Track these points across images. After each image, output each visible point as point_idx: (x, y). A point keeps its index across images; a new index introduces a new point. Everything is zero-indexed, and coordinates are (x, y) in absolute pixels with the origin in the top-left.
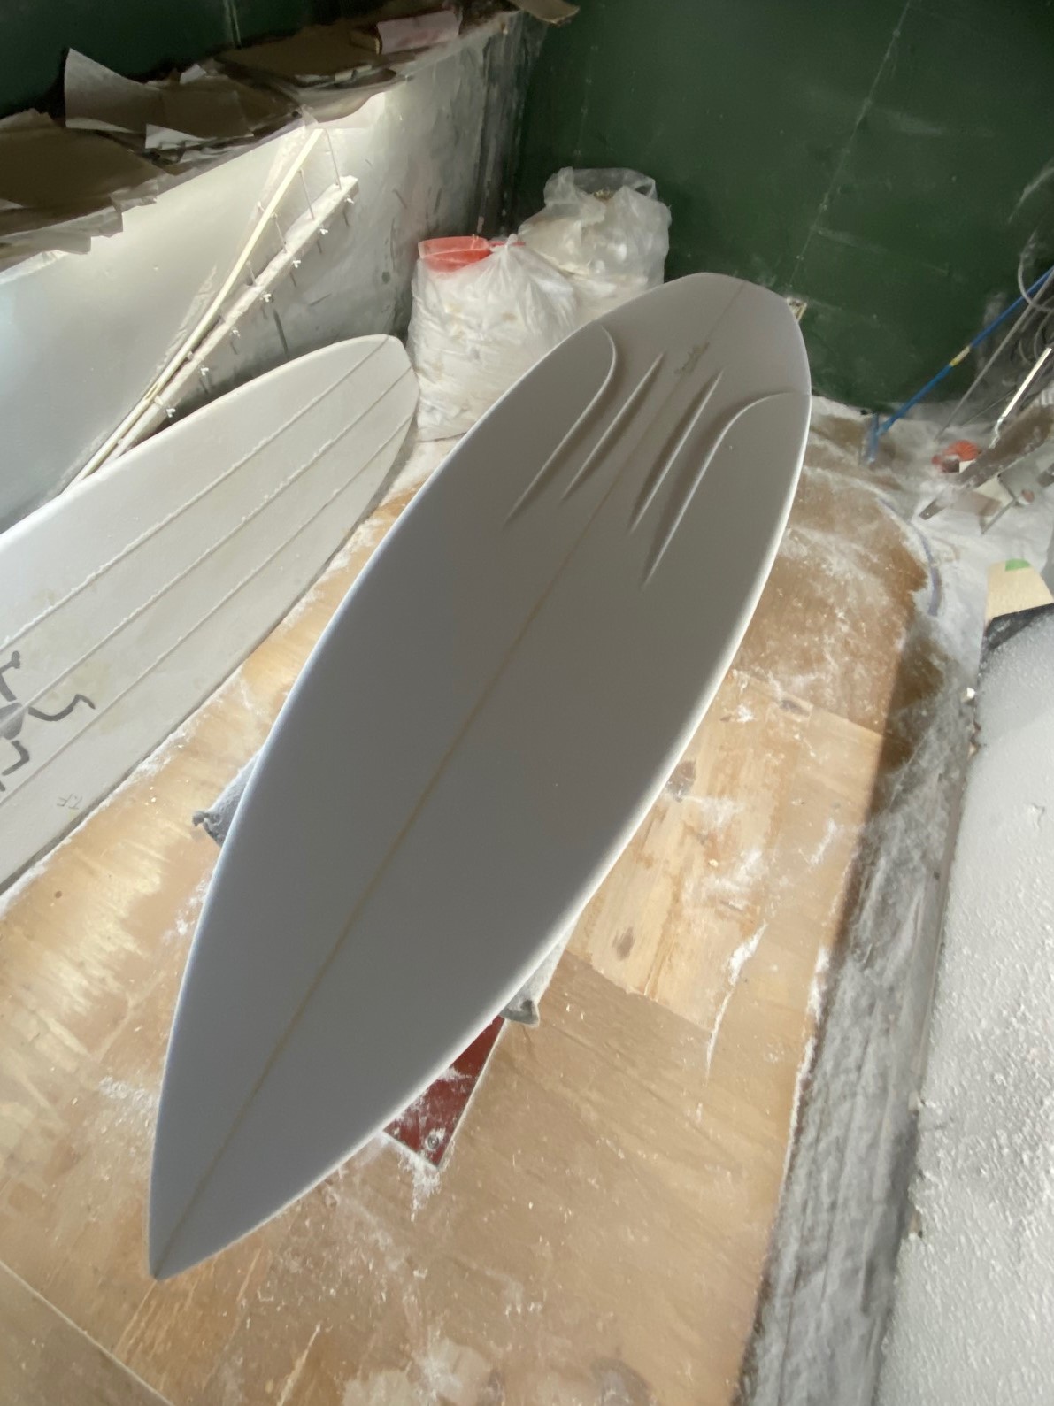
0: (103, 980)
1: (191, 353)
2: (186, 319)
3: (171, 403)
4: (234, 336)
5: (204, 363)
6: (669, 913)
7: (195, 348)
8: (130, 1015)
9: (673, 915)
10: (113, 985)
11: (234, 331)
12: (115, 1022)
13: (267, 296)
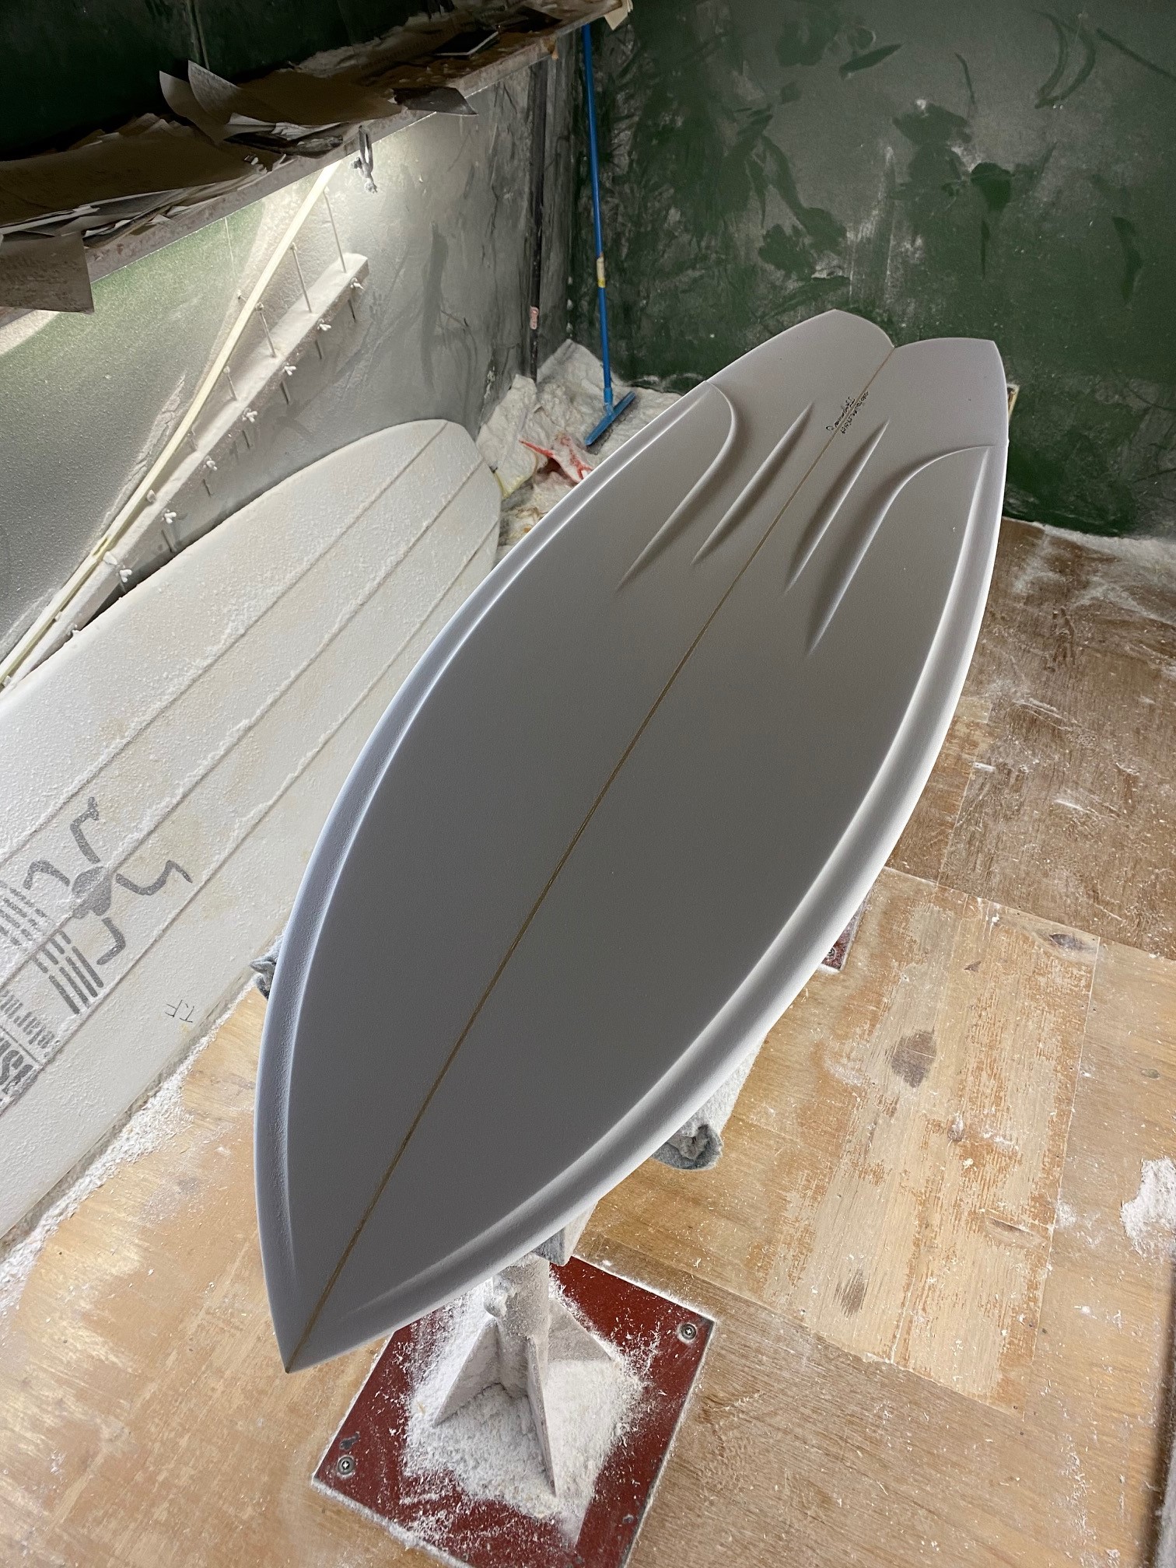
0: (60, 1403)
1: (151, 492)
2: (146, 448)
3: (125, 562)
4: (209, 470)
5: (170, 506)
6: (918, 1246)
7: (157, 486)
8: (105, 1449)
9: (922, 1247)
10: (76, 1410)
11: (208, 463)
12: (84, 1463)
13: (251, 415)
